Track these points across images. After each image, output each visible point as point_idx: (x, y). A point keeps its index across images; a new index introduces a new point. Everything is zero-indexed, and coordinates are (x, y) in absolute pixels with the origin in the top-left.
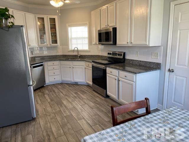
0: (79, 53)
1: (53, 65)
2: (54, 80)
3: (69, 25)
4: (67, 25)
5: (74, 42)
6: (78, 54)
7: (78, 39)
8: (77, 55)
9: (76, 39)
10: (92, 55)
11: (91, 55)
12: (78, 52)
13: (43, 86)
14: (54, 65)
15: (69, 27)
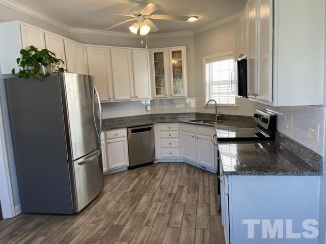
0: (218, 110)
1: (168, 129)
2: (170, 155)
3: (206, 60)
4: (204, 59)
5: (215, 89)
6: (216, 113)
7: (221, 84)
8: (214, 115)
9: (219, 83)
10: (241, 116)
11: (239, 116)
12: (216, 109)
13: (153, 162)
14: (170, 131)
15: (208, 63)
